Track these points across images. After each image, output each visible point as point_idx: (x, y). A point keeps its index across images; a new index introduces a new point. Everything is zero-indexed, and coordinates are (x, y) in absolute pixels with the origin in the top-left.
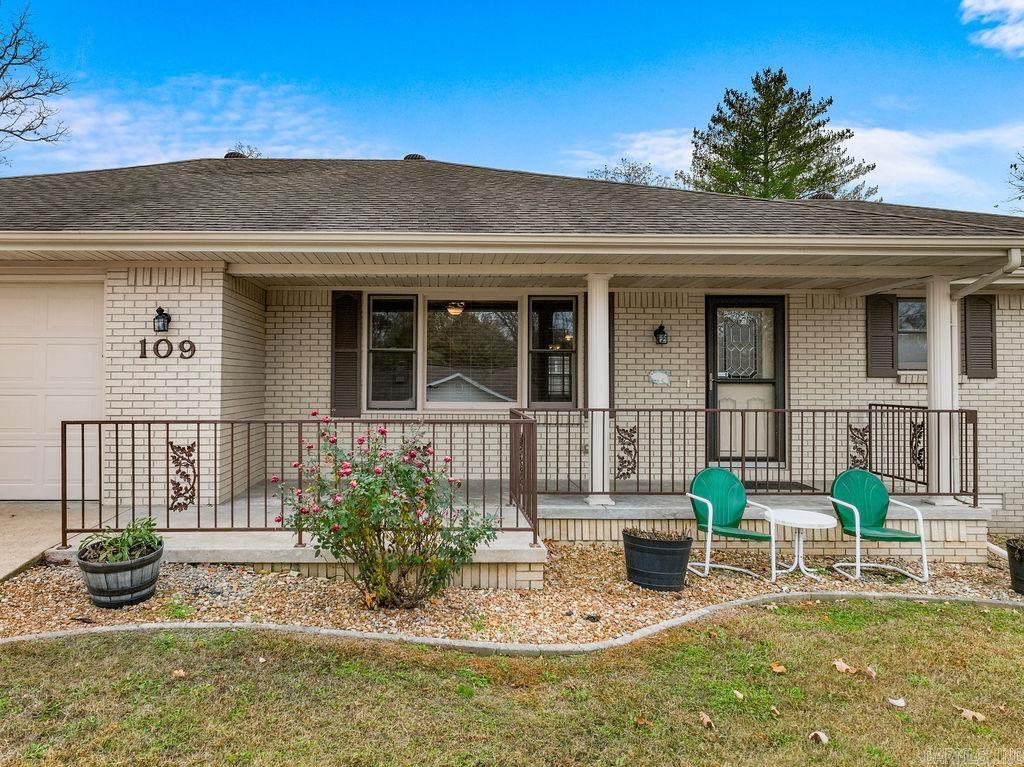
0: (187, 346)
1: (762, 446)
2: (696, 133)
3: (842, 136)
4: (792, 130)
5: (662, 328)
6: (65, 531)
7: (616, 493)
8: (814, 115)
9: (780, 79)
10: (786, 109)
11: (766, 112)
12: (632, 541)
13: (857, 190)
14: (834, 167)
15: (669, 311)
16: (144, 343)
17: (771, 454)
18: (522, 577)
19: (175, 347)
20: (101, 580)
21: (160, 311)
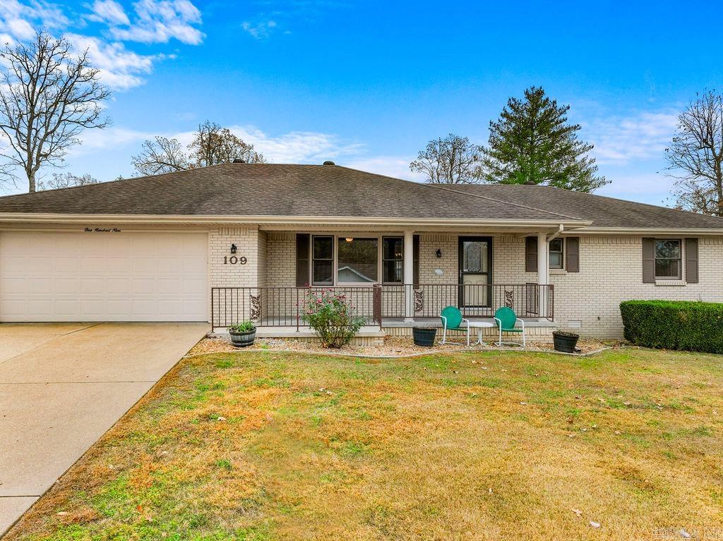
0: (243, 259)
1: (481, 301)
2: (491, 123)
3: (575, 128)
4: (548, 122)
5: (439, 250)
6: (213, 327)
7: (415, 318)
8: (561, 114)
9: (540, 93)
10: (543, 111)
11: (533, 111)
12: (416, 330)
13: (583, 160)
14: (570, 147)
15: (443, 243)
16: (226, 258)
17: (485, 304)
18: (376, 341)
19: (239, 259)
20: (239, 338)
21: (233, 245)
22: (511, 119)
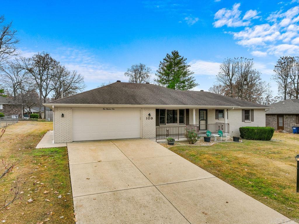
0: (152, 118)
1: (205, 128)
12: (205, 138)
16: (147, 118)
22: (167, 61)
